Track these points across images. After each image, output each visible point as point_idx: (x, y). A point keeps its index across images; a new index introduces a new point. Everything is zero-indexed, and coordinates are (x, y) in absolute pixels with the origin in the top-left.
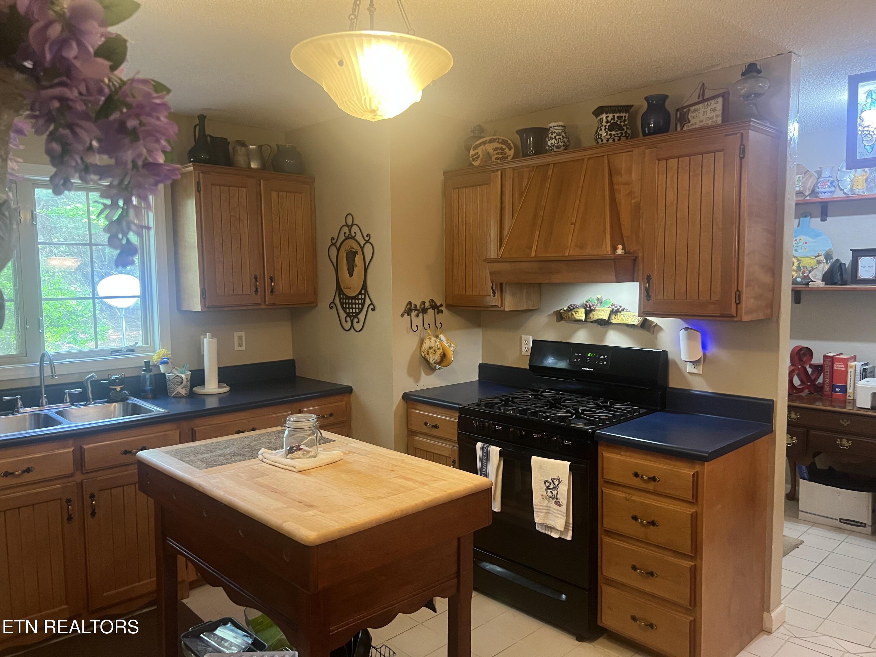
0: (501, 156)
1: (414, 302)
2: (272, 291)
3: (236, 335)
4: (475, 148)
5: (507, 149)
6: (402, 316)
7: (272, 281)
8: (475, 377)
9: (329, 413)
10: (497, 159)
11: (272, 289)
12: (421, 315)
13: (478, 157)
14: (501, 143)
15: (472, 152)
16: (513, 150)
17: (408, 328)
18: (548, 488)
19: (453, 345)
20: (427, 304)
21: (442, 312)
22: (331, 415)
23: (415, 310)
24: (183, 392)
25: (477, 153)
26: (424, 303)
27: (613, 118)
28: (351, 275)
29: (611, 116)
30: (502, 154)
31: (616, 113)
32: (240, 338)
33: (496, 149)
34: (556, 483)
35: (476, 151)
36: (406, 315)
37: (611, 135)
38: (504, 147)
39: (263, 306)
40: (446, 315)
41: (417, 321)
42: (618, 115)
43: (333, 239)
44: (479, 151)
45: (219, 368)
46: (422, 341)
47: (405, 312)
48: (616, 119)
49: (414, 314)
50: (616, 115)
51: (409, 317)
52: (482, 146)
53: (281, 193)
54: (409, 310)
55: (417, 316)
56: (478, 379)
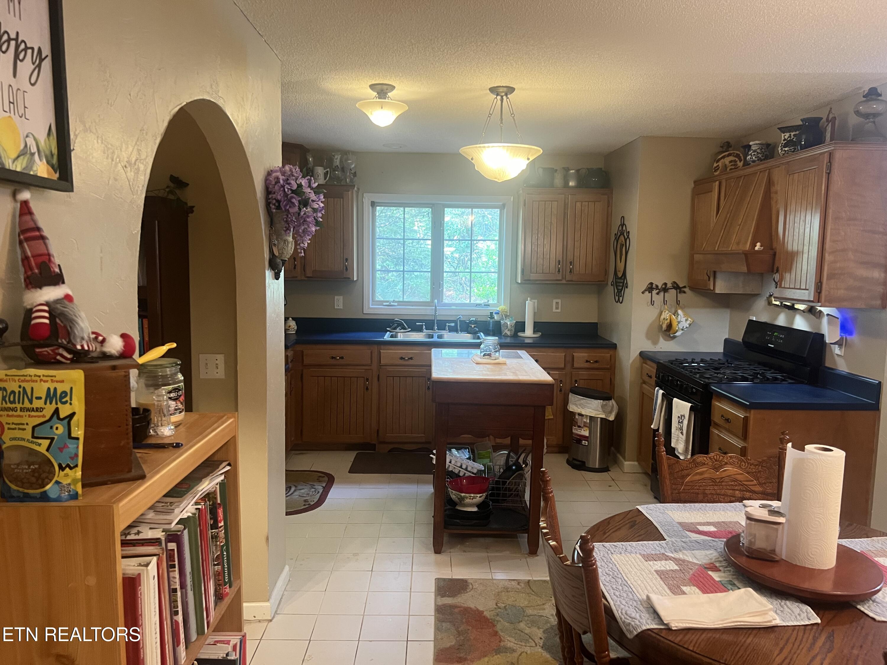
0: (733, 167)
1: (655, 283)
2: (571, 272)
3: (555, 301)
4: (718, 161)
5: (738, 161)
6: (643, 293)
7: (571, 265)
8: (721, 349)
9: (595, 360)
10: (731, 169)
11: (571, 270)
12: (662, 294)
13: (718, 169)
14: (735, 157)
15: (715, 165)
16: (742, 162)
17: (648, 303)
18: (679, 422)
19: (690, 319)
20: (669, 285)
21: (684, 292)
22: (596, 362)
23: (656, 289)
24: (509, 333)
25: (718, 165)
26: (665, 284)
27: (790, 136)
28: (621, 262)
29: (787, 135)
30: (734, 165)
31: (793, 132)
32: (557, 303)
33: (731, 162)
34: (683, 418)
35: (717, 164)
36: (647, 292)
37: (785, 151)
38: (737, 159)
39: (564, 282)
40: (689, 295)
41: (658, 298)
42: (794, 133)
43: (615, 234)
44: (720, 163)
45: (535, 322)
46: (661, 313)
47: (645, 290)
48: (792, 137)
49: (655, 292)
50: (792, 134)
51: (650, 294)
52: (722, 160)
53: (584, 203)
54: (650, 288)
55: (658, 294)
56: (722, 351)
